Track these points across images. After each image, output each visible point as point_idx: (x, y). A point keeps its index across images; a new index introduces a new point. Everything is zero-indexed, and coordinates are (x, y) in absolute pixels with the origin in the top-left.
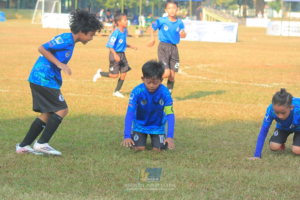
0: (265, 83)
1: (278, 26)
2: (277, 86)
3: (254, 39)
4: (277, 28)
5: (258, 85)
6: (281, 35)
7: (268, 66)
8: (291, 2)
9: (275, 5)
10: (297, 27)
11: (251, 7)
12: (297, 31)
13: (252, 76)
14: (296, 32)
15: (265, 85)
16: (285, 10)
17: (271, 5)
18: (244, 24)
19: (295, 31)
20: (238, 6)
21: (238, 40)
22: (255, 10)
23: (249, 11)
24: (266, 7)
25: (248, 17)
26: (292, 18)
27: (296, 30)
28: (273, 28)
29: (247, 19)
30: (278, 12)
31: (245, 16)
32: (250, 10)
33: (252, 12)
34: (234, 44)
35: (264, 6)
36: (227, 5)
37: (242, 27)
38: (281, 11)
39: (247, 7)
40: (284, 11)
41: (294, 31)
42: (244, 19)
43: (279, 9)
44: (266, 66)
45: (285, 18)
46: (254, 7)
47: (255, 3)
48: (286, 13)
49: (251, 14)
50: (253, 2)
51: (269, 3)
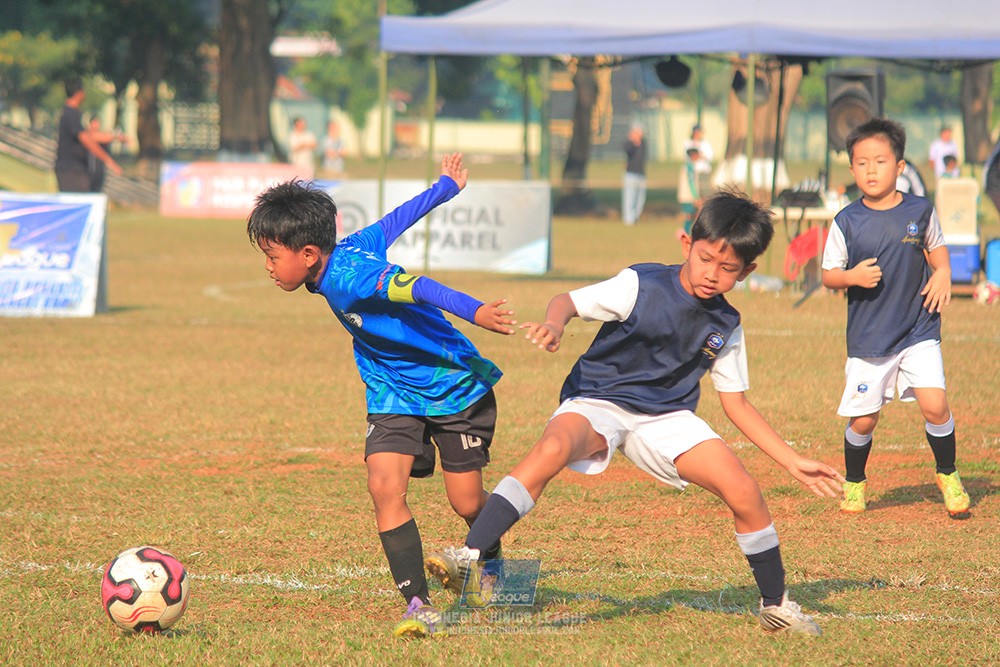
0: (279, 570)
1: (361, 209)
2: (352, 581)
3: (213, 291)
4: (354, 220)
5: (240, 580)
7: (301, 459)
8: (439, 57)
9: (341, 74)
10: (475, 214)
11: (191, 93)
12: (481, 237)
13: (202, 525)
14: (474, 242)
15: (279, 583)
16: (403, 107)
17: (314, 76)
18: (150, 200)
19: (466, 240)
20: (109, 88)
21: (113, 300)
22: (212, 112)
23: (176, 121)
24: (284, 89)
25: (174, 155)
27: (475, 229)
29: (167, 169)
30: (360, 122)
31: (152, 151)
32: (184, 113)
33: (193, 124)
34: (81, 323)
35: (272, 84)
36: (33, 81)
37: (137, 217)
38: (374, 117)
39: (165, 91)
40: (397, 114)
41: (457, 238)
42: (143, 168)
43: (369, 104)
45: (405, 159)
46: (211, 90)
47: (213, 68)
48: (407, 129)
49: (189, 139)
50: (199, 61)
51: (302, 66)
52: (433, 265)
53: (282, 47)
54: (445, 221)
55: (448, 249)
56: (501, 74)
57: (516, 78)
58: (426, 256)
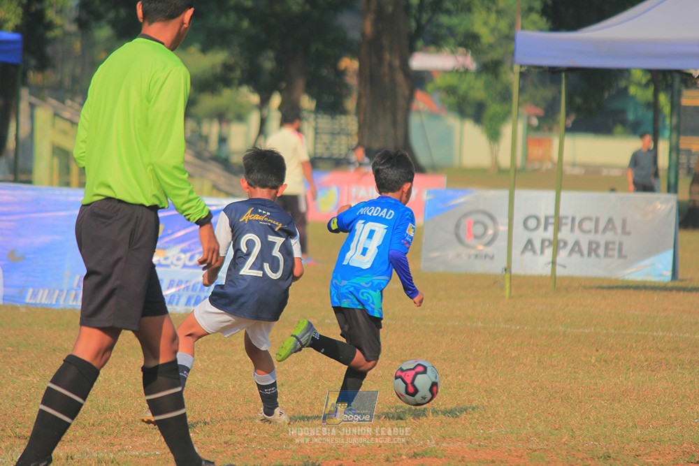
1: (492, 218)
4: (486, 228)
6: (507, 269)
8: (570, 70)
9: (477, 89)
10: (603, 223)
12: (608, 245)
14: (601, 251)
16: (535, 122)
17: (451, 90)
19: (593, 249)
20: (255, 99)
22: (350, 123)
23: (316, 131)
24: (420, 102)
26: (577, 171)
27: (602, 238)
28: (463, 233)
30: (494, 136)
32: (324, 123)
33: (333, 134)
35: (410, 98)
39: (307, 103)
40: (529, 127)
41: (584, 247)
43: (502, 119)
44: (415, 456)
45: (535, 170)
46: (351, 104)
47: (352, 80)
48: (539, 143)
49: (328, 149)
50: (341, 74)
51: (440, 81)
52: (560, 272)
53: (420, 61)
54: (572, 229)
55: (576, 256)
56: (633, 90)
57: (648, 94)
58: (554, 263)
